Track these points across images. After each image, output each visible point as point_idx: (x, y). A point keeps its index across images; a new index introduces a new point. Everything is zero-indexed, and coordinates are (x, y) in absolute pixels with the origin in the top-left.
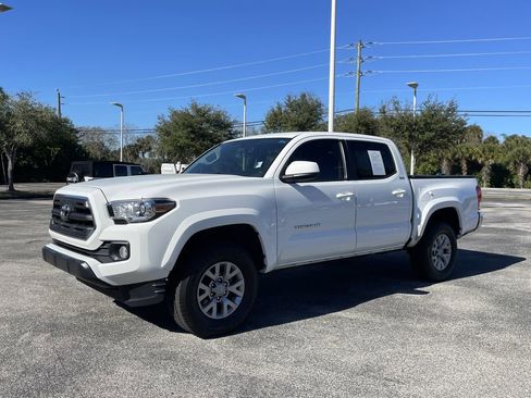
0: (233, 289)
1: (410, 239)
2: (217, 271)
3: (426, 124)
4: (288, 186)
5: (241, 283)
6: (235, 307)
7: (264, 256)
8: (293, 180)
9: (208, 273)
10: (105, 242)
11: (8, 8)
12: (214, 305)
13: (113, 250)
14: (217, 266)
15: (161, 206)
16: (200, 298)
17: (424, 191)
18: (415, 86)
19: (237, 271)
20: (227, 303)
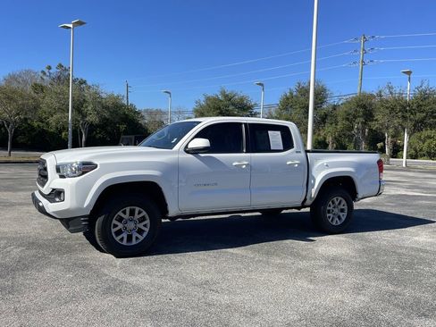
0: (141, 226)
1: (305, 199)
2: (128, 212)
3: (419, 106)
4: (191, 156)
5: (148, 222)
6: (141, 238)
7: (167, 205)
8: (195, 152)
9: (120, 213)
10: (54, 190)
11: (84, 23)
12: (125, 235)
13: (57, 194)
14: (128, 209)
15: (87, 167)
16: (113, 230)
17: (320, 163)
18: (409, 73)
19: (144, 213)
20: (135, 235)
